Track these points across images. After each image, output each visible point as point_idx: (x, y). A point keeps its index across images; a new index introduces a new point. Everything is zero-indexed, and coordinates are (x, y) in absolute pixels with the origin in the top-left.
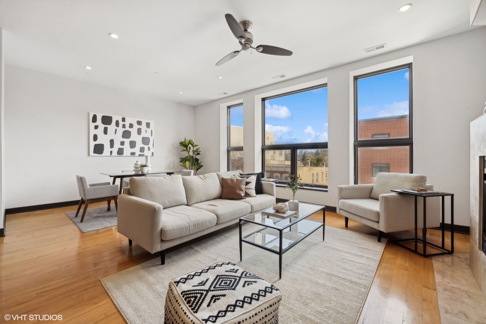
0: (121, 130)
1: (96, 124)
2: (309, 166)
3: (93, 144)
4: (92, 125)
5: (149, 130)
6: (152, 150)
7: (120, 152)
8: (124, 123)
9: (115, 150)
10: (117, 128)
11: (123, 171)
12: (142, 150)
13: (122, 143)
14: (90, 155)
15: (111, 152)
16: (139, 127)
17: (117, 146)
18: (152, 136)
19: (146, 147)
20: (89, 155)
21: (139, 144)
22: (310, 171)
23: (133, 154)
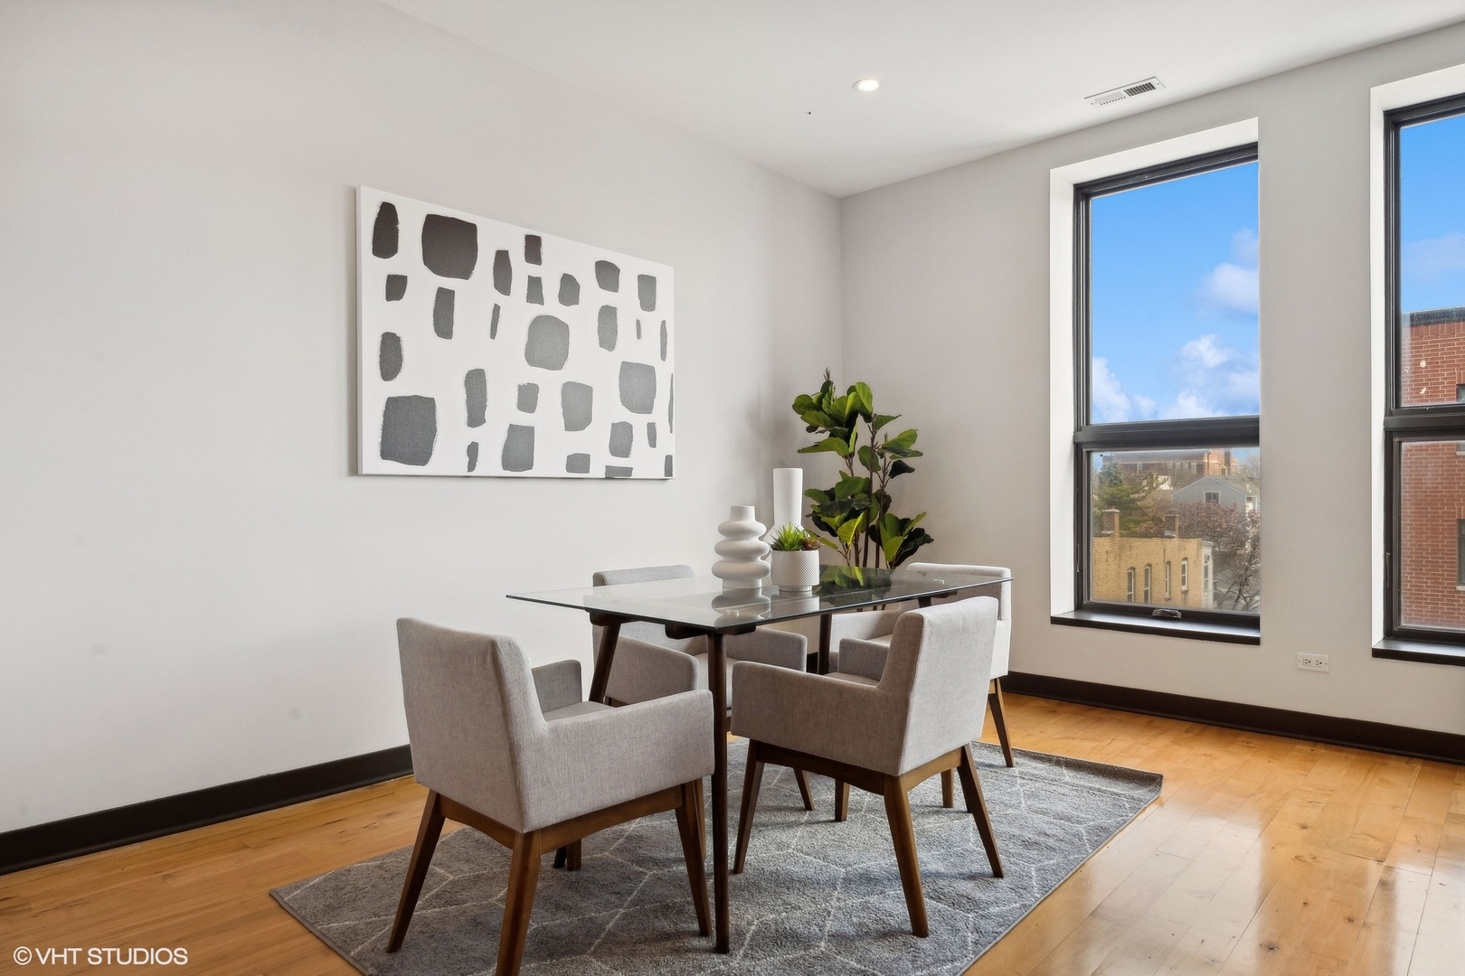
0: (519, 312)
1: (393, 265)
2: (1117, 532)
3: (376, 393)
4: (375, 271)
5: (651, 321)
6: (667, 443)
7: (519, 451)
8: (534, 270)
9: (492, 439)
10: (498, 298)
11: (599, 580)
12: (621, 440)
13: (528, 397)
14: (365, 471)
15: (473, 450)
16: (608, 298)
17: (502, 411)
18: (663, 356)
19: (639, 422)
20: (354, 468)
21: (608, 408)
22: (1119, 556)
23: (578, 463)
